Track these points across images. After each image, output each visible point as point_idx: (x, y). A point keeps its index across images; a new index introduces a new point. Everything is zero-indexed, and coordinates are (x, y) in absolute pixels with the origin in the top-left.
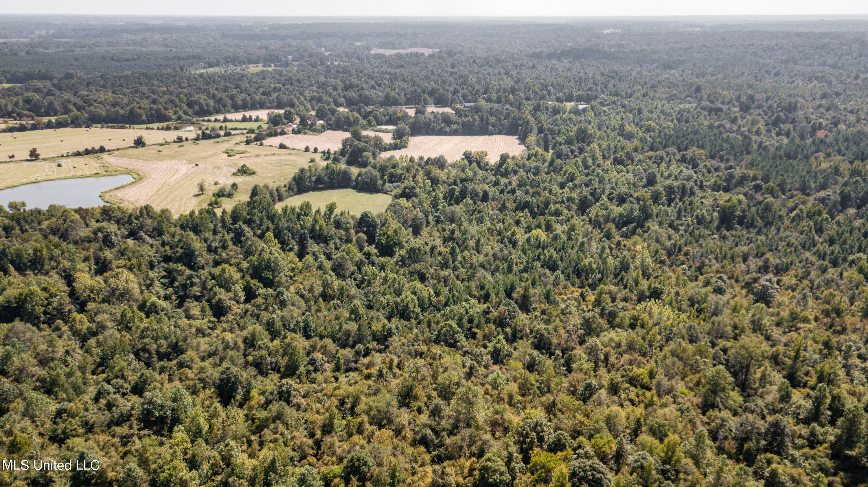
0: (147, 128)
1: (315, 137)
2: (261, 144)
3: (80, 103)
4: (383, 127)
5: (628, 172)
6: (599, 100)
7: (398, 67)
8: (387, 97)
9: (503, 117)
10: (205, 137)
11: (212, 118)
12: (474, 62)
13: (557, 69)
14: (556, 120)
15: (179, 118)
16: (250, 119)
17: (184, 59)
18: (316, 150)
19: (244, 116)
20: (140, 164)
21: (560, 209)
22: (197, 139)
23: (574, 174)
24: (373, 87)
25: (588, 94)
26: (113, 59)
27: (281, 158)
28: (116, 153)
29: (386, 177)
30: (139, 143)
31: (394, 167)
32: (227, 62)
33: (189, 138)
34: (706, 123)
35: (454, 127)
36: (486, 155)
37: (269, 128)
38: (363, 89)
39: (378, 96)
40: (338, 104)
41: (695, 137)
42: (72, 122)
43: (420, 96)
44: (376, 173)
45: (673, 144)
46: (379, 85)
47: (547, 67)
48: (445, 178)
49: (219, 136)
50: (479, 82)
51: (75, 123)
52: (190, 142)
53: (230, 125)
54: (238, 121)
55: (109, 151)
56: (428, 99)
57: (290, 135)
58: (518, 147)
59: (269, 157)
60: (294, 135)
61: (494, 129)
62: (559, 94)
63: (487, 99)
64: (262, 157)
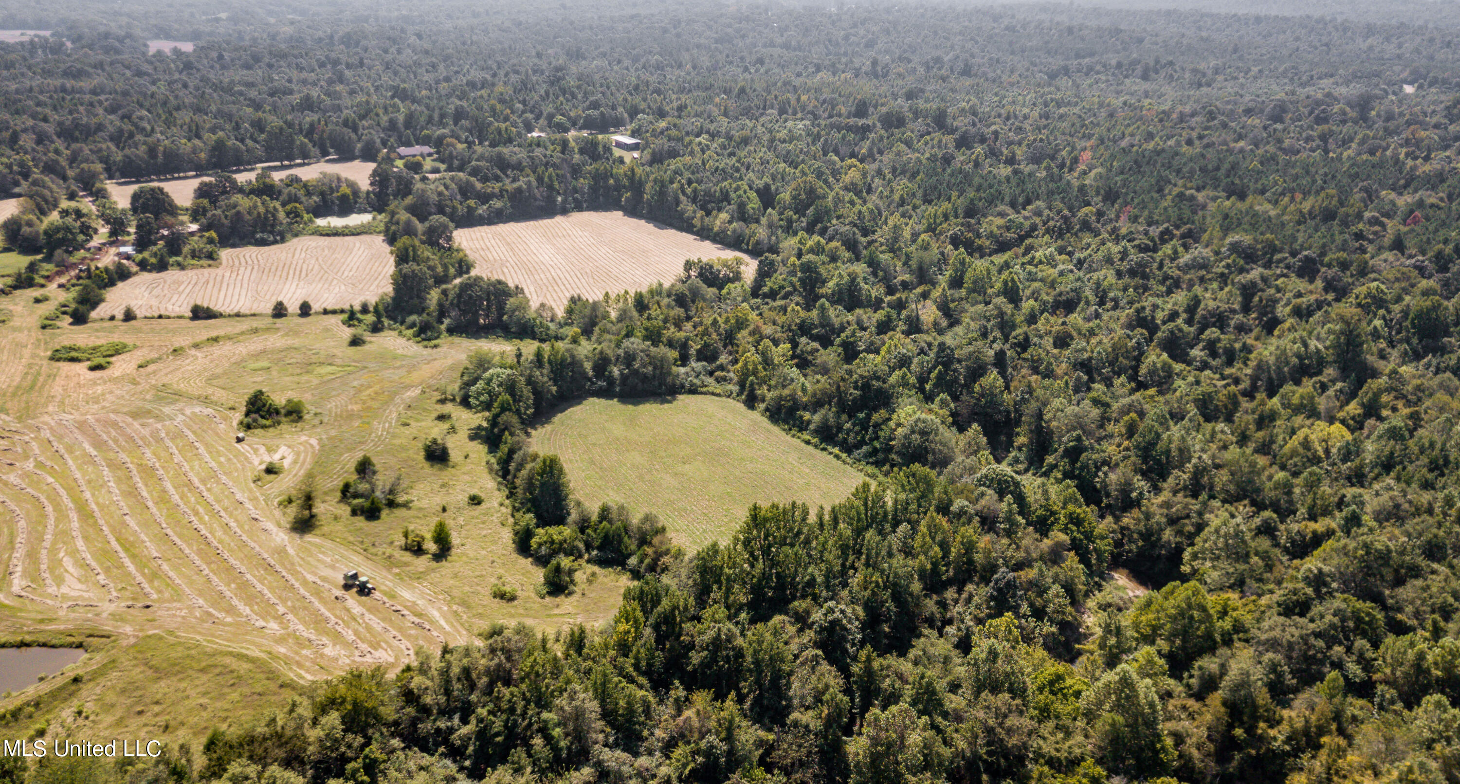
18: (305, 310)
44: (657, 349)
56: (310, 145)
57: (146, 276)
58: (672, 234)
59: (217, 350)
60: (154, 275)
61: (564, 201)
62: (559, 118)
63: (458, 138)
64: (193, 352)
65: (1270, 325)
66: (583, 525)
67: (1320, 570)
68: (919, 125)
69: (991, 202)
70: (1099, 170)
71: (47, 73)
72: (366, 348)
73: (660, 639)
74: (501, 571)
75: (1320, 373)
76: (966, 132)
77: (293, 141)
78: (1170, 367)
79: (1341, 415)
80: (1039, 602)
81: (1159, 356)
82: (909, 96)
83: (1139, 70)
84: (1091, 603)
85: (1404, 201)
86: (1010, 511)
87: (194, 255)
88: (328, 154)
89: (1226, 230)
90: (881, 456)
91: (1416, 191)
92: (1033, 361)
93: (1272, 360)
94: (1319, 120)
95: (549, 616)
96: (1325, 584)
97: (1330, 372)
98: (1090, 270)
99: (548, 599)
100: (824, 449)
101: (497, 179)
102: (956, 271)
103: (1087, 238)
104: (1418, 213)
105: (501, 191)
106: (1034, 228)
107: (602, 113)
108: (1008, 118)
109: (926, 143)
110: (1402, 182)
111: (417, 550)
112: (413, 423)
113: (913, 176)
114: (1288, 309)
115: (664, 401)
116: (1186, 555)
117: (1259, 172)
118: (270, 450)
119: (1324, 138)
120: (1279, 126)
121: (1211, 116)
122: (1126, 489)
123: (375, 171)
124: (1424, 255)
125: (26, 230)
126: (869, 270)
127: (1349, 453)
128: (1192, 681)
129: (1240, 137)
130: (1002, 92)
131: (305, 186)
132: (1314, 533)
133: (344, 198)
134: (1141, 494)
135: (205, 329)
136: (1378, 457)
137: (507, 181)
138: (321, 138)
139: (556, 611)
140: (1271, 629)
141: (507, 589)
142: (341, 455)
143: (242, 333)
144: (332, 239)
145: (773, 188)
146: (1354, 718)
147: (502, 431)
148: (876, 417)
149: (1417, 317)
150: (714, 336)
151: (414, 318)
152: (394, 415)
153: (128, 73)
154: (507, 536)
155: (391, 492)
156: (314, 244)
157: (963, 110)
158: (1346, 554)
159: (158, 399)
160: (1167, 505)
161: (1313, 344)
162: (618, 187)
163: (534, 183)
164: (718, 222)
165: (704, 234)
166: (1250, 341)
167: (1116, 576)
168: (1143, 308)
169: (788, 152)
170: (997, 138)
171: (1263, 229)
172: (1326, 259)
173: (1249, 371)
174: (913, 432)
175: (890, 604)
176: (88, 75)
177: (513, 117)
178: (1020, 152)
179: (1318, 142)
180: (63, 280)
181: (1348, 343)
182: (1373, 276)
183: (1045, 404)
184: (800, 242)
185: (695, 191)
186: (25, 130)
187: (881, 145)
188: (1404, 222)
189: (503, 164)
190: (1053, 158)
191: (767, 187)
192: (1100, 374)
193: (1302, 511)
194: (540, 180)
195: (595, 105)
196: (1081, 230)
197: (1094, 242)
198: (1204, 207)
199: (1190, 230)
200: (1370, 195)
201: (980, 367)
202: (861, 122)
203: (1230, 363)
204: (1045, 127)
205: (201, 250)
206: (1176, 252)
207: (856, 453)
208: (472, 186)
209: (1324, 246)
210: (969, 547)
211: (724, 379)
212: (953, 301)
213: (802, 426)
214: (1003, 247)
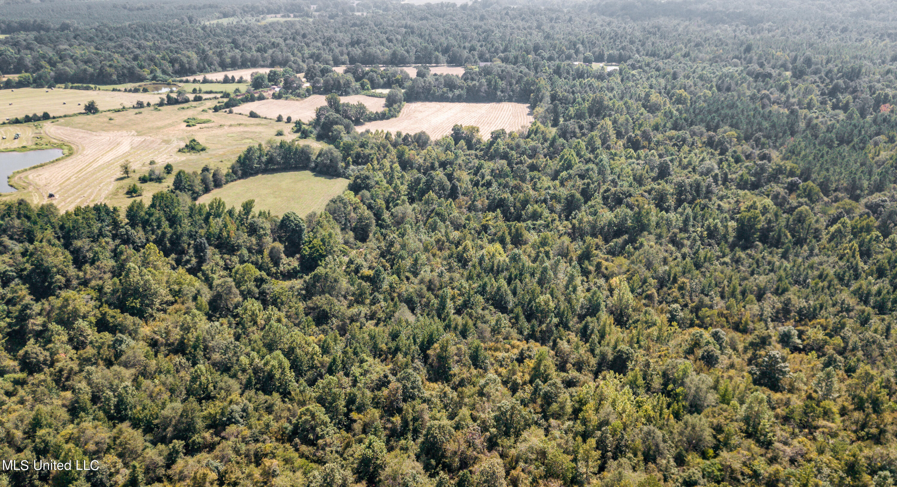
0: (114, 90)
1: (297, 103)
2: (231, 112)
3: (56, 58)
4: (379, 91)
5: (638, 158)
6: (630, 62)
7: (421, 19)
8: (394, 54)
9: (514, 81)
10: (171, 102)
11: (191, 78)
12: (507, 14)
13: (596, 23)
14: (574, 86)
15: (154, 78)
16: (233, 80)
17: (200, 8)
18: (289, 120)
19: (226, 77)
20: (81, 135)
21: (539, 210)
22: (161, 104)
23: (570, 161)
24: (382, 43)
25: (620, 54)
26: (125, 8)
27: (246, 129)
28: (62, 120)
29: (350, 159)
30: (91, 109)
31: (363, 145)
32: (245, 11)
33: (152, 103)
34: (748, 93)
35: (457, 92)
36: (478, 131)
37: (248, 92)
38: (369, 45)
39: (383, 55)
40: (337, 63)
41: (730, 112)
42: (35, 81)
43: (430, 54)
44: (337, 154)
45: (702, 121)
46: (390, 41)
47: (585, 20)
48: (421, 161)
49: (187, 101)
50: (502, 39)
51: (38, 83)
52: (152, 108)
53: (206, 87)
54: (219, 82)
55: (54, 118)
56: (441, 57)
57: (269, 100)
60: (273, 100)
62: (587, 54)
63: (504, 59)
64: (226, 127)
87: (296, 95)
133: (397, 81)
143: (253, 124)
180: (241, 97)
205: (299, 93)
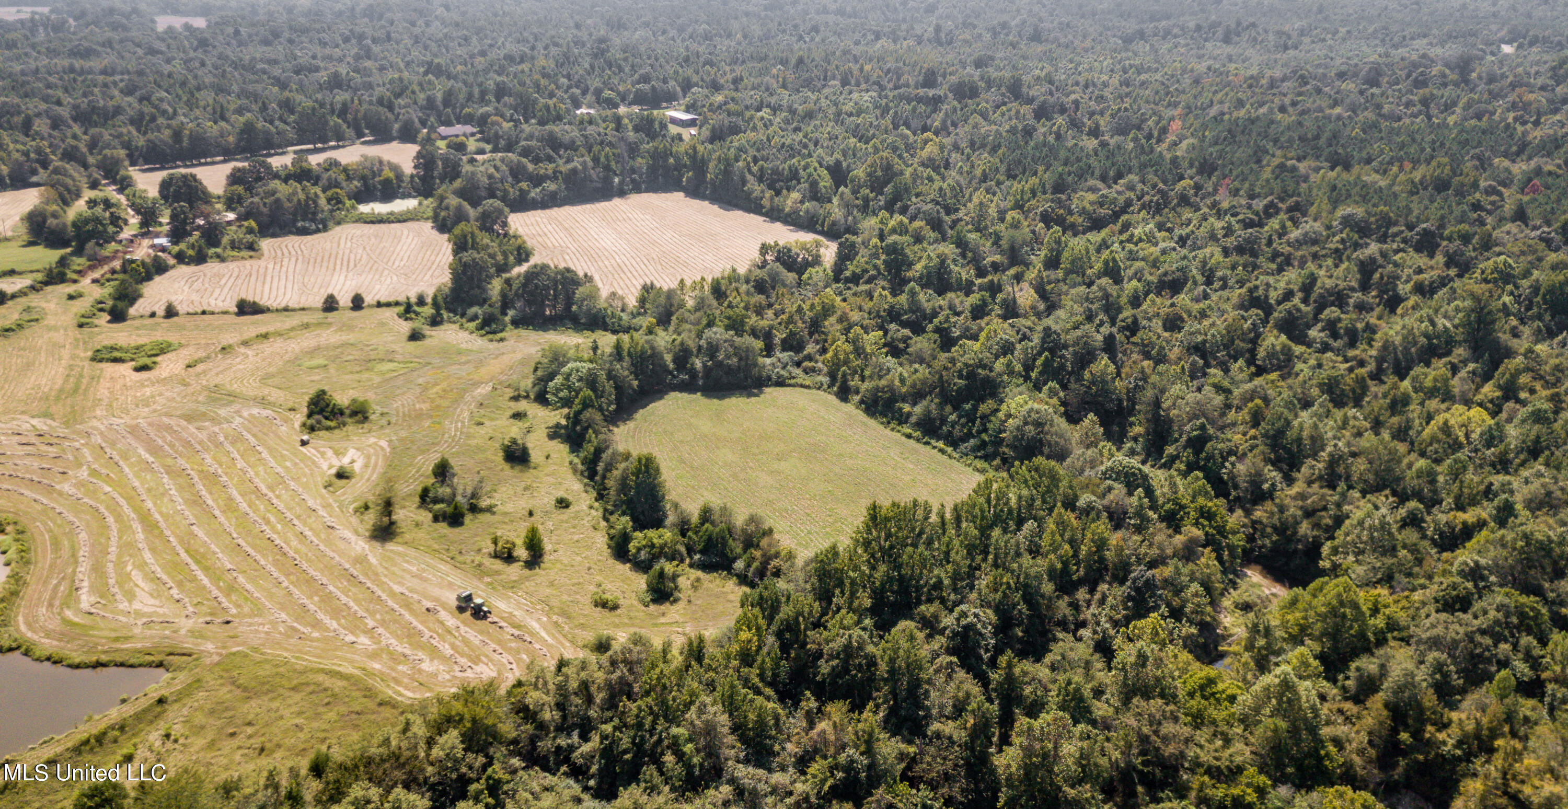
2: (172, 313)
4: (379, 209)
18: (357, 303)
44: (743, 339)
56: (345, 126)
57: (184, 269)
58: (738, 216)
59: (268, 348)
60: (192, 269)
61: (621, 183)
62: (607, 93)
63: (502, 116)
64: (243, 350)
65: (1393, 303)
66: (683, 528)
67: (1476, 563)
68: (993, 95)
69: (1081, 176)
70: (1191, 141)
71: (52, 53)
72: (427, 342)
73: (785, 648)
74: (599, 578)
75: (1448, 353)
76: (1045, 102)
77: (326, 122)
78: (1290, 349)
79: (1479, 398)
80: (1176, 602)
81: (1277, 337)
82: (979, 64)
83: (1220, 32)
84: (1227, 602)
85: (1519, 168)
86: (1141, 506)
87: (234, 246)
88: (363, 135)
89: (1335, 204)
90: (990, 449)
91: (1530, 158)
92: (1144, 346)
93: (1398, 340)
94: (1420, 83)
95: (655, 625)
96: (1483, 578)
97: (1460, 352)
98: (1195, 247)
99: (653, 607)
100: (927, 443)
101: (550, 159)
102: (1051, 250)
103: (1187, 214)
104: (1536, 181)
105: (555, 172)
106: (1129, 203)
107: (653, 88)
108: (1086, 86)
109: (1003, 115)
110: (1514, 148)
111: (508, 557)
112: (487, 423)
113: (994, 150)
114: (1409, 287)
115: (750, 395)
116: (1326, 549)
117: (1362, 141)
118: (338, 453)
119: (1425, 102)
120: (1374, 90)
121: (1303, 81)
122: (1256, 481)
123: (419, 153)
124: (1549, 226)
125: (51, 222)
126: (958, 251)
127: (1492, 437)
128: (1348, 683)
129: (1336, 103)
130: (1077, 59)
131: (345, 170)
132: (1464, 523)
133: (387, 181)
134: (1273, 485)
135: (252, 326)
136: (1524, 442)
137: (561, 162)
138: (355, 119)
139: (662, 620)
140: (1433, 626)
141: (608, 596)
142: (415, 457)
143: (293, 329)
144: (377, 226)
145: (844, 165)
146: (1526, 720)
147: (586, 429)
148: (983, 408)
149: (1548, 292)
150: (800, 324)
151: (475, 310)
152: (466, 414)
153: (140, 52)
154: (601, 540)
155: (474, 495)
156: (358, 232)
157: (1039, 78)
158: (1504, 546)
159: (212, 400)
160: (1302, 496)
161: (1441, 322)
162: (679, 167)
163: (590, 164)
164: (789, 203)
165: (774, 215)
166: (1373, 321)
167: (1249, 572)
168: (1256, 287)
169: (858, 126)
170: (1077, 108)
171: (1374, 201)
172: (1447, 232)
173: (1374, 353)
174: (1026, 423)
175: (1022, 607)
176: (97, 54)
177: (559, 93)
178: (1103, 122)
179: (1419, 107)
180: (96, 274)
181: (1479, 320)
182: (1497, 249)
183: (1163, 391)
184: (881, 222)
185: (761, 169)
186: (38, 115)
187: (954, 118)
188: (1522, 191)
189: (554, 143)
190: (1139, 128)
191: (838, 163)
192: (1216, 358)
193: (1448, 501)
194: (596, 160)
195: (645, 79)
196: (1179, 205)
197: (1195, 217)
198: (1306, 179)
199: (1297, 203)
200: (1483, 163)
201: (1089, 353)
202: (931, 93)
203: (1352, 344)
204: (1127, 95)
205: (240, 241)
206: (1283, 227)
207: (963, 447)
208: (524, 168)
209: (1442, 218)
210: (1101, 544)
211: (813, 370)
212: (1049, 283)
213: (902, 419)
214: (1097, 224)
